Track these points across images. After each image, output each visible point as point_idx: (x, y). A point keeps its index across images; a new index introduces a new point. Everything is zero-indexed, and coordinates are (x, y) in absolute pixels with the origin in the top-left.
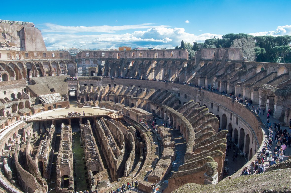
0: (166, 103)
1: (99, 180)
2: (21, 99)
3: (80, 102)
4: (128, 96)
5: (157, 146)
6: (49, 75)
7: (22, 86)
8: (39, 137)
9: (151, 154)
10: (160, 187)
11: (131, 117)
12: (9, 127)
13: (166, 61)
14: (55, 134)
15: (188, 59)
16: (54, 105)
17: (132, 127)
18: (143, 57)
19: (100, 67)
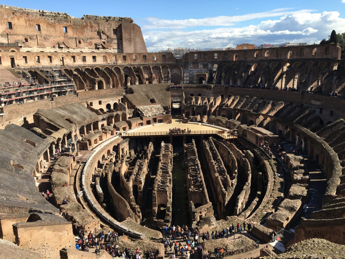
0: (299, 122)
1: (202, 215)
2: (117, 110)
3: (184, 116)
4: (246, 110)
5: (282, 180)
6: (150, 83)
7: (119, 95)
8: (136, 156)
9: (273, 190)
11: (248, 139)
12: (103, 142)
13: (304, 62)
14: (153, 154)
16: (153, 119)
17: (249, 151)
18: (269, 58)
19: (211, 72)
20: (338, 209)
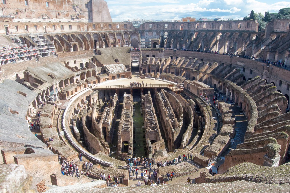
0: (229, 78)
1: (156, 149)
2: (88, 68)
3: (142, 73)
4: (190, 69)
5: (216, 121)
6: (114, 46)
7: (89, 56)
8: (104, 104)
9: (209, 129)
10: (216, 162)
11: (191, 91)
12: (78, 93)
13: (232, 33)
14: (118, 103)
15: (257, 31)
16: (117, 75)
17: (192, 100)
18: (207, 29)
19: (163, 39)
20: (256, 142)
